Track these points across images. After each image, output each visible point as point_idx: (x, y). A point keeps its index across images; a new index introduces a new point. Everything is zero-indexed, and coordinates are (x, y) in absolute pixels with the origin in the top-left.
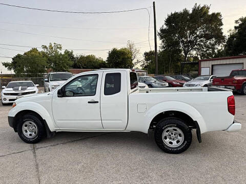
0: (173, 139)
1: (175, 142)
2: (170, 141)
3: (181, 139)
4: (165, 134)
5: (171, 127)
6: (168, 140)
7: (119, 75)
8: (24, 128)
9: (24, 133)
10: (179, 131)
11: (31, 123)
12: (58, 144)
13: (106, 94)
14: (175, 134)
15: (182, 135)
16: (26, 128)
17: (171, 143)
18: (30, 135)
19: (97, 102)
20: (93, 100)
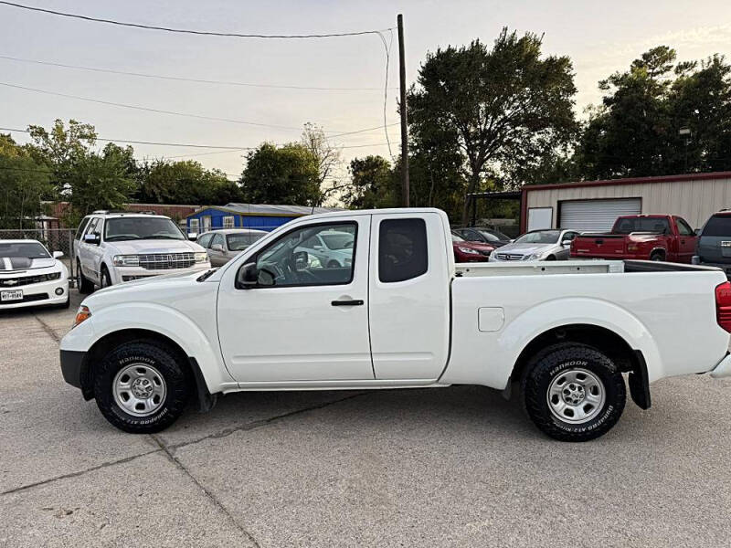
0: (576, 402)
1: (579, 411)
2: (567, 407)
3: (598, 401)
4: (554, 388)
5: (571, 368)
6: (561, 406)
7: (420, 224)
8: (119, 386)
9: (120, 400)
10: (593, 379)
11: (142, 371)
12: (228, 431)
13: (383, 279)
14: (580, 389)
15: (601, 389)
16: (126, 385)
17: (569, 413)
18: (140, 406)
19: (360, 303)
20: (346, 296)
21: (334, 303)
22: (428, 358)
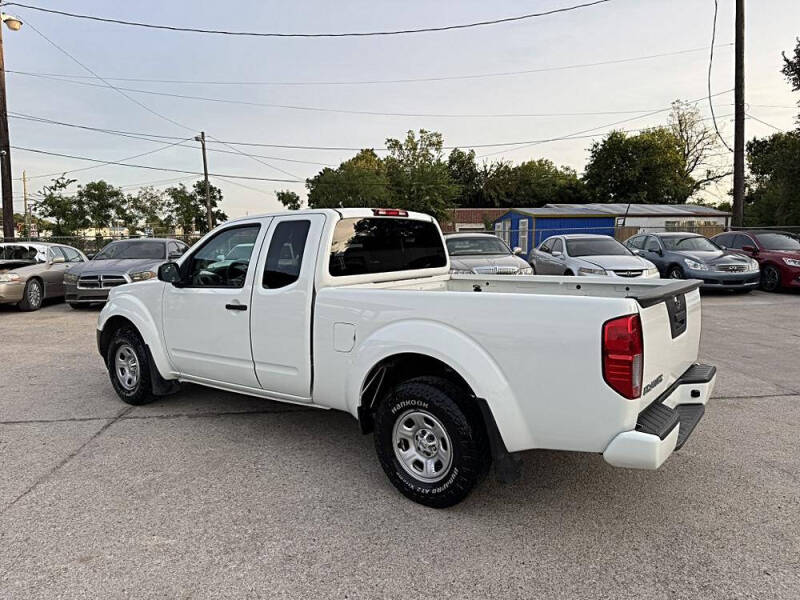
1: (430, 465)
2: (418, 457)
3: (446, 456)
4: (402, 430)
5: (416, 408)
6: (412, 453)
8: (120, 362)
9: (119, 374)
10: (441, 429)
11: (129, 351)
12: (178, 416)
13: (266, 284)
14: (431, 438)
15: (449, 442)
16: (123, 362)
17: (418, 464)
18: (130, 381)
19: (244, 308)
20: (236, 301)
21: (229, 307)
22: (293, 373)
